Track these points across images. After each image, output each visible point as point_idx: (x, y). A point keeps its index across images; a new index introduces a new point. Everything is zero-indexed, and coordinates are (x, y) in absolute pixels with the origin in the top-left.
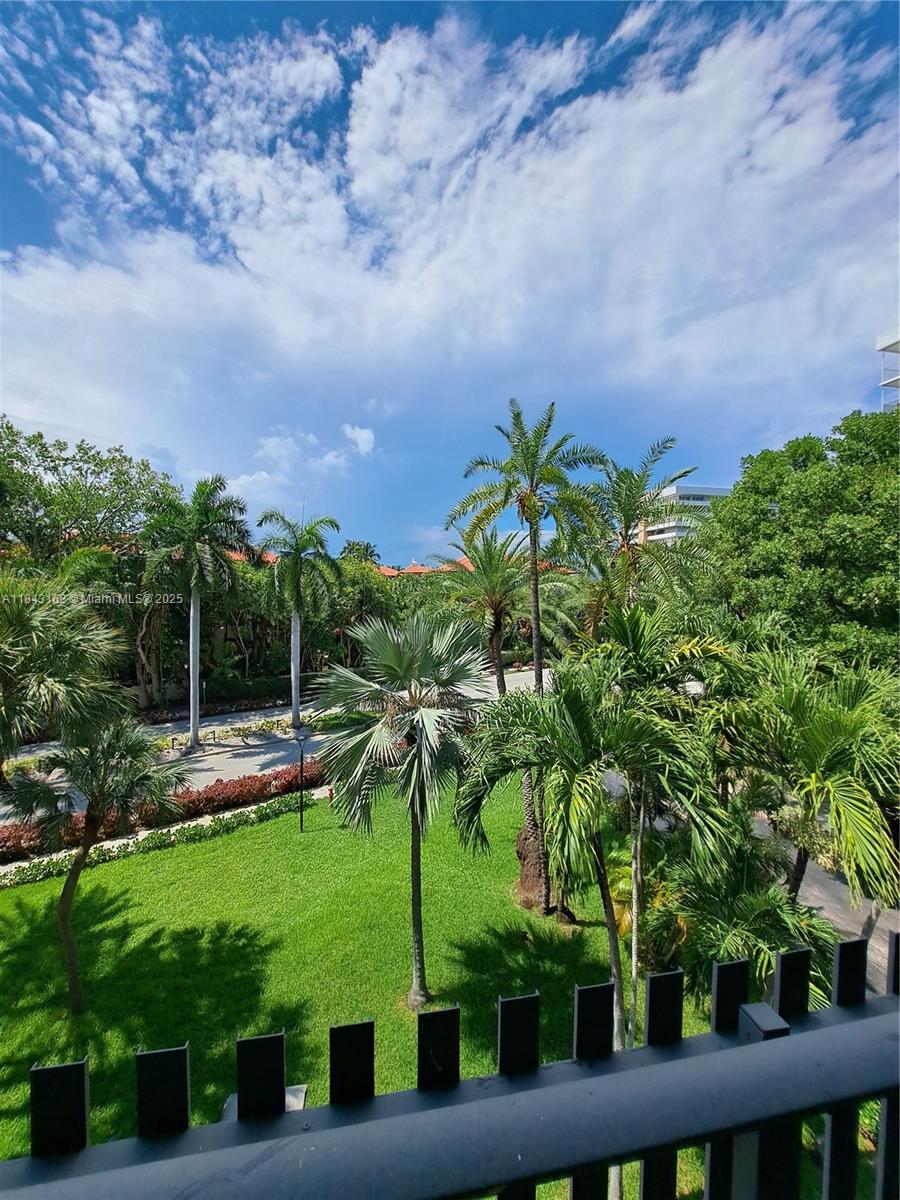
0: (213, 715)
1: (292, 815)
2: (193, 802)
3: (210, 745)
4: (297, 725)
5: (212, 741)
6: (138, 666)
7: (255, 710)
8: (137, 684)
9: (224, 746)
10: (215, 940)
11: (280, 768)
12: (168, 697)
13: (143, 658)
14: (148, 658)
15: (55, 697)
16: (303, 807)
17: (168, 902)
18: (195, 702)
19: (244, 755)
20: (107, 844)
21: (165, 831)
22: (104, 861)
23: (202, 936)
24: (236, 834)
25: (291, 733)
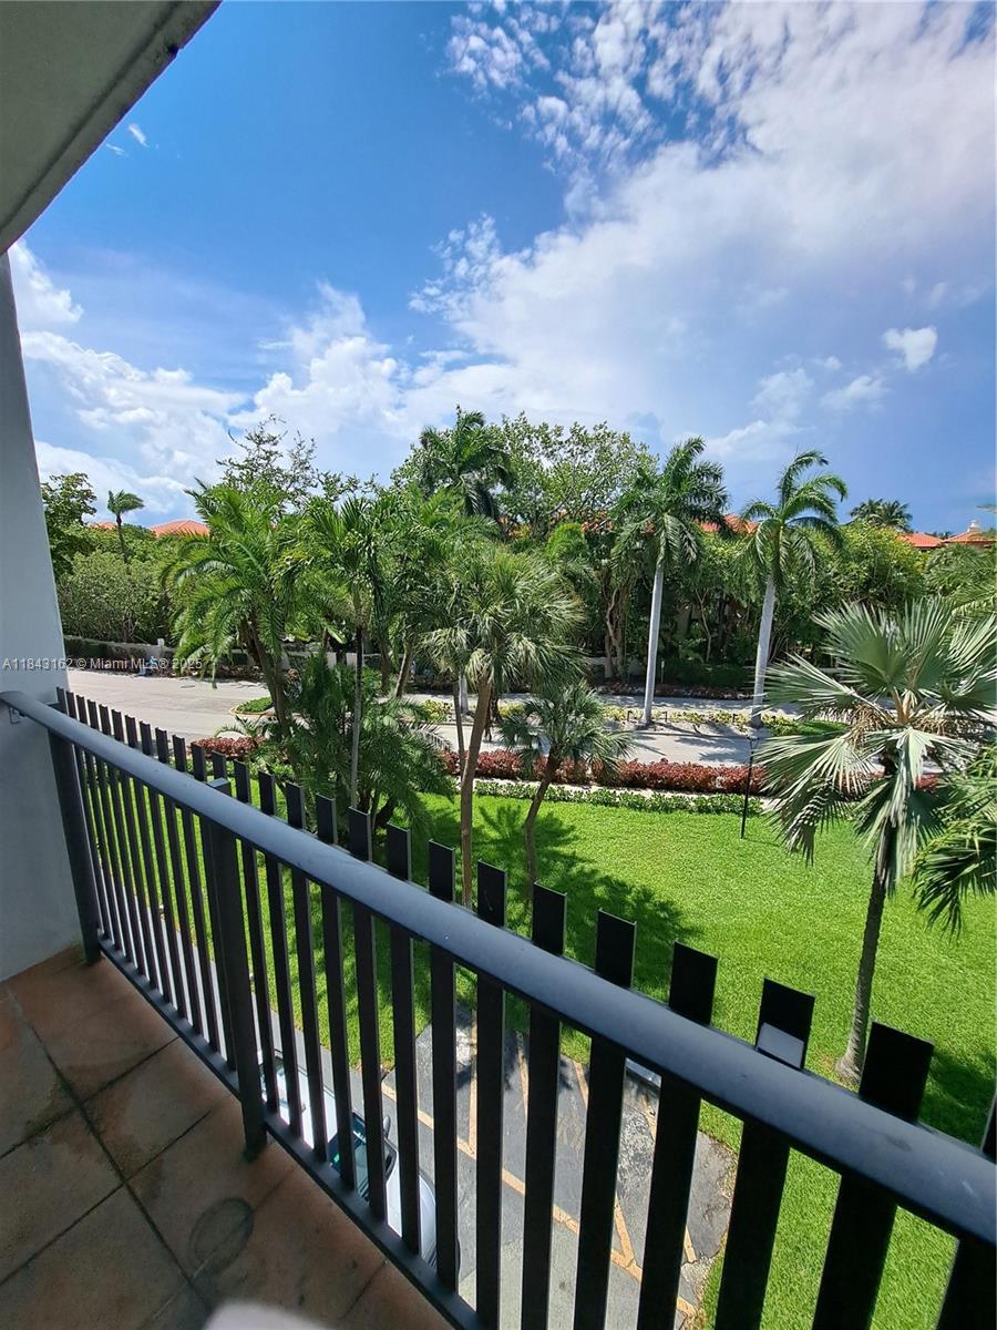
0: (669, 696)
1: (735, 817)
2: (638, 773)
3: (661, 725)
4: (757, 724)
5: (663, 721)
6: (606, 637)
7: (712, 698)
8: (605, 655)
9: (674, 729)
10: (640, 902)
11: (729, 764)
12: (629, 672)
13: (611, 631)
14: (615, 631)
15: (528, 652)
16: (747, 812)
17: (607, 851)
18: (651, 679)
19: (692, 742)
20: (567, 788)
21: (612, 791)
22: (564, 800)
23: (629, 892)
24: (674, 815)
25: (749, 732)
